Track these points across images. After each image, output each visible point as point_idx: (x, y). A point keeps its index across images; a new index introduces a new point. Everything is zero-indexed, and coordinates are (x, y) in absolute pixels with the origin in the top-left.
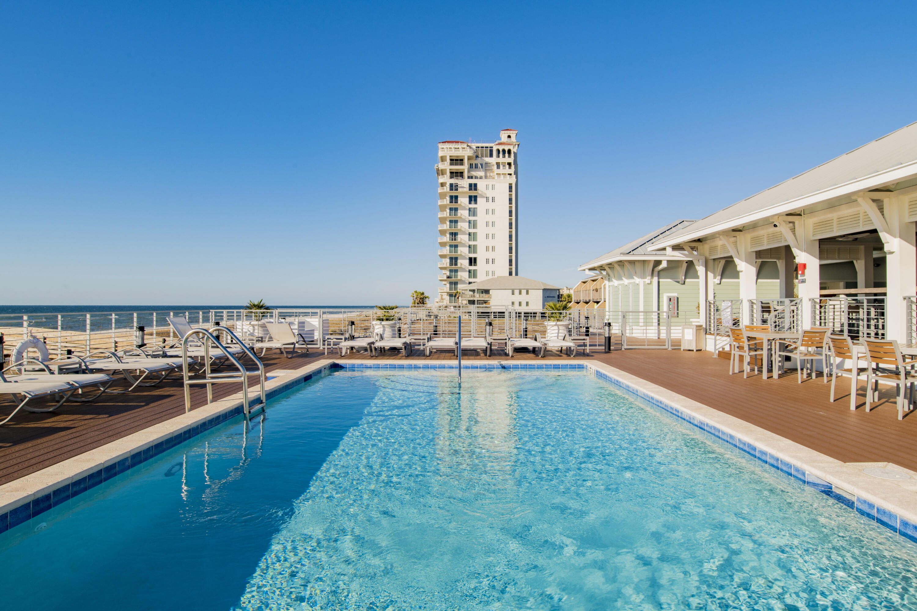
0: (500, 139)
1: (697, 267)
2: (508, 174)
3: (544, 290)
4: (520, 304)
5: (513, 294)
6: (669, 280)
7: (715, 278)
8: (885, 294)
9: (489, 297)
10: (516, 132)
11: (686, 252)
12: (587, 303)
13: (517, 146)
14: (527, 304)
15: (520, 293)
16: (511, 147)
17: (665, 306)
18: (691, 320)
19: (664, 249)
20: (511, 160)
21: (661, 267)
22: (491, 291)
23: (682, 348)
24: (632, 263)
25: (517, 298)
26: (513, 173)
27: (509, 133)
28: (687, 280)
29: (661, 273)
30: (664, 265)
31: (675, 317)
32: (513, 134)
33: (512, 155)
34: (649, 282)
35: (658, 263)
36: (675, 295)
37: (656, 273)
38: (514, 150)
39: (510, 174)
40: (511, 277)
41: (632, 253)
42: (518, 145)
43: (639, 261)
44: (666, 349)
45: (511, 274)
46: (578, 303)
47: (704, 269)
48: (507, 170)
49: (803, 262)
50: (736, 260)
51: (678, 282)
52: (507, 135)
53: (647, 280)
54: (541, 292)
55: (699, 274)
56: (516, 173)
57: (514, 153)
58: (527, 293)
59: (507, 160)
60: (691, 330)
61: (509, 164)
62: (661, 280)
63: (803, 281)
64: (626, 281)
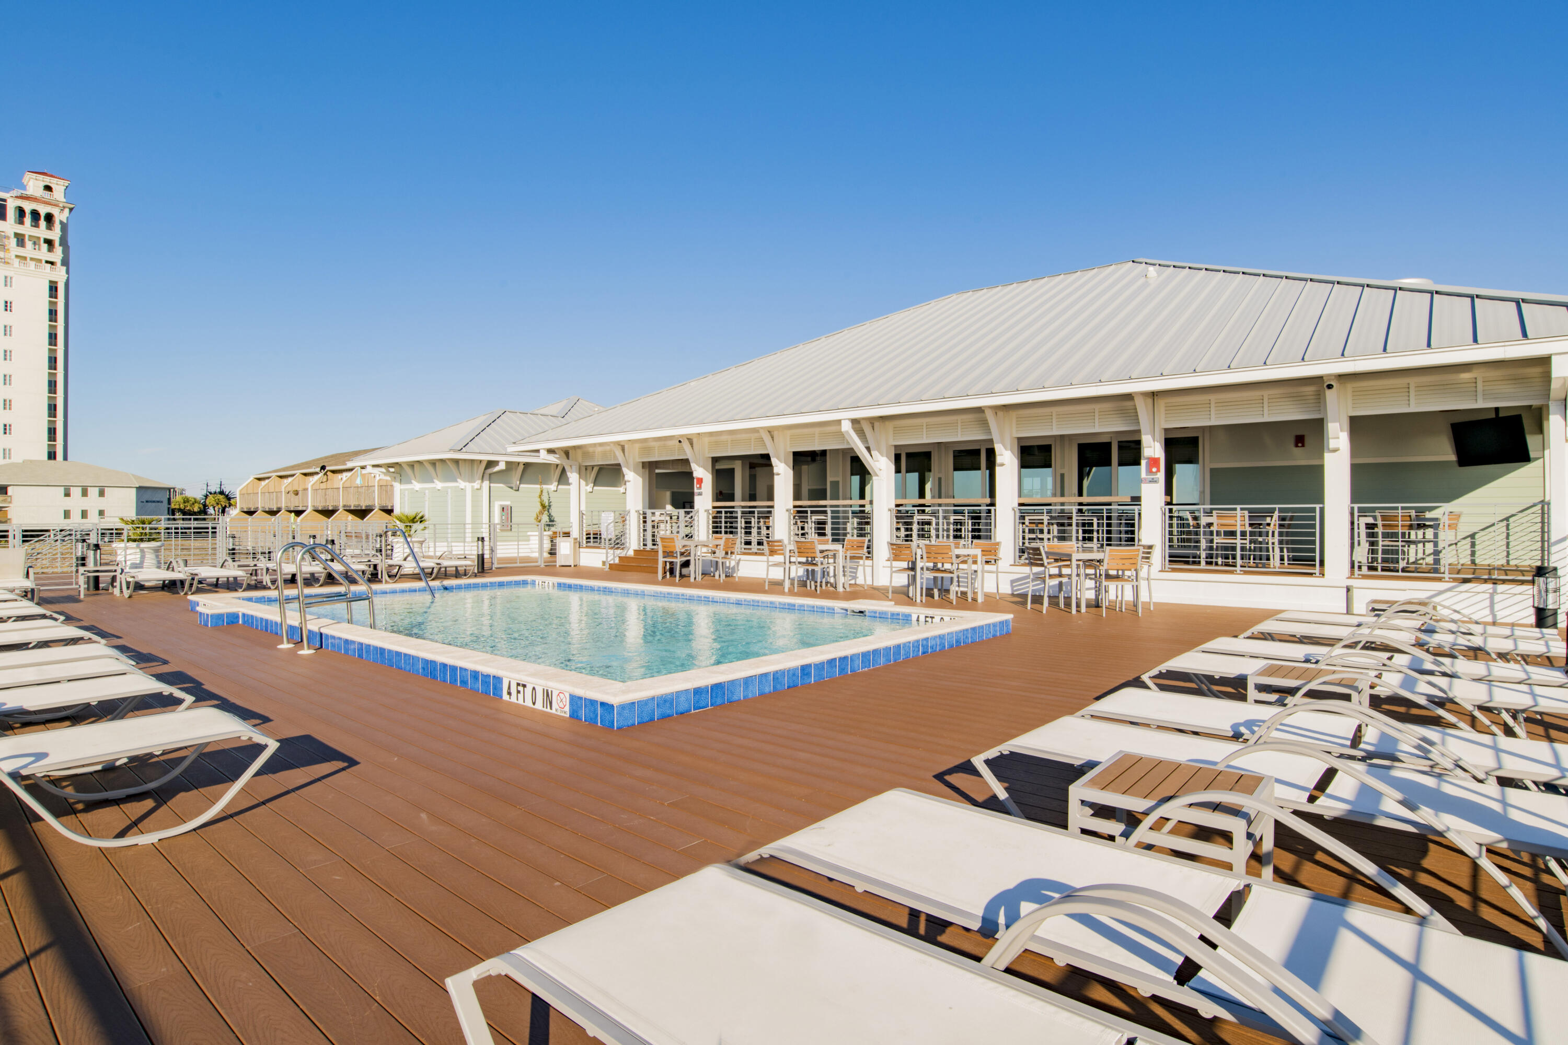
0: (24, 187)
1: (569, 474)
2: (47, 262)
3: (140, 489)
4: (84, 514)
5: (67, 494)
6: (501, 485)
7: (587, 485)
8: (772, 507)
9: (5, 501)
10: (67, 183)
11: (557, 456)
12: (273, 513)
13: (67, 211)
14: (101, 513)
15: (85, 493)
16: (55, 211)
17: (497, 519)
18: (529, 533)
19: (538, 451)
20: (55, 234)
21: (497, 469)
22: (10, 490)
23: (558, 564)
24: (456, 462)
25: (76, 502)
26: (59, 262)
27: (48, 181)
28: (522, 486)
29: (492, 476)
30: (502, 466)
31: (507, 530)
32: (59, 187)
33: (57, 226)
34: (479, 487)
35: (491, 464)
36: (508, 503)
37: (487, 476)
38: (60, 216)
39: (52, 263)
40: (52, 462)
41: (464, 450)
42: (71, 210)
43: (465, 460)
44: (538, 566)
45: (52, 456)
46: (250, 513)
47: (578, 476)
48: (43, 252)
49: (700, 476)
50: (625, 470)
51: (511, 488)
52: (42, 184)
53: (477, 485)
54: (133, 493)
55: (570, 481)
56: (65, 262)
57: (61, 222)
58: (102, 494)
59: (42, 231)
60: (568, 544)
61: (49, 243)
62: (492, 485)
63: (700, 494)
64: (439, 485)
